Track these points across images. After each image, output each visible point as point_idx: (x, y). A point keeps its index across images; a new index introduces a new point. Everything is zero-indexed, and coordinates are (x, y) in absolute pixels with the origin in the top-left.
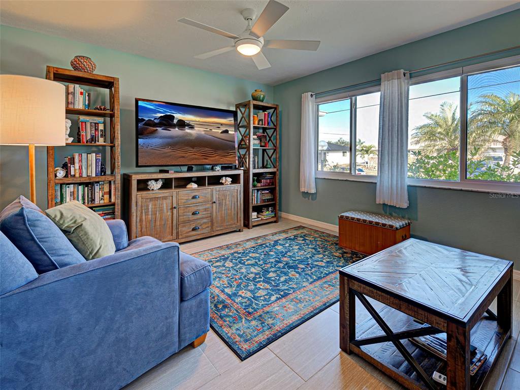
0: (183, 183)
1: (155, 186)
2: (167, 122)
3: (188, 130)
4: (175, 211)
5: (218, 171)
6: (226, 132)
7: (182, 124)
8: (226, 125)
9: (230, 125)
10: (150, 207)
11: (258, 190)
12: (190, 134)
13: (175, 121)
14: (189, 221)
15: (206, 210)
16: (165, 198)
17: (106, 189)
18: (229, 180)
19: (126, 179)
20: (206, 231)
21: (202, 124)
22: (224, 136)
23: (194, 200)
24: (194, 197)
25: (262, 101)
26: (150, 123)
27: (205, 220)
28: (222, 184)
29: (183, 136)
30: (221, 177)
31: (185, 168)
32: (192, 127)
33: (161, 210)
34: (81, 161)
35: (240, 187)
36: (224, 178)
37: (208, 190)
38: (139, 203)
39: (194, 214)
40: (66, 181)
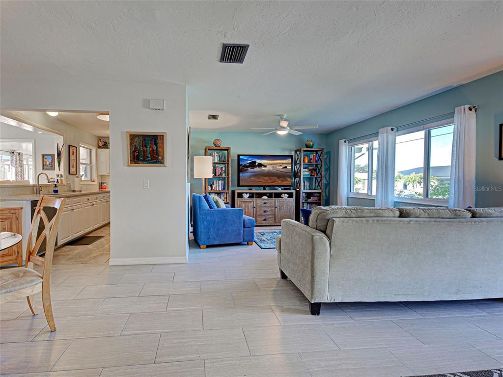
0: (260, 195)
1: (246, 196)
2: (253, 165)
3: (263, 168)
4: (255, 209)
5: (280, 190)
6: (286, 167)
7: (260, 165)
8: (285, 163)
9: (288, 164)
10: (243, 206)
11: (308, 203)
12: (264, 170)
13: (257, 164)
14: (262, 215)
15: (271, 210)
16: (250, 202)
17: (225, 196)
18: (287, 196)
19: (233, 192)
20: (271, 222)
21: (271, 165)
22: (284, 170)
23: (265, 205)
24: (265, 203)
25: (312, 147)
26: (245, 166)
27: (270, 216)
28: (282, 198)
29: (261, 171)
30: (282, 193)
31: (262, 188)
32: (265, 166)
33: (248, 208)
34: (216, 184)
35: (293, 200)
36: (283, 195)
37: (273, 200)
38: (238, 204)
39: (265, 212)
40: (212, 191)
